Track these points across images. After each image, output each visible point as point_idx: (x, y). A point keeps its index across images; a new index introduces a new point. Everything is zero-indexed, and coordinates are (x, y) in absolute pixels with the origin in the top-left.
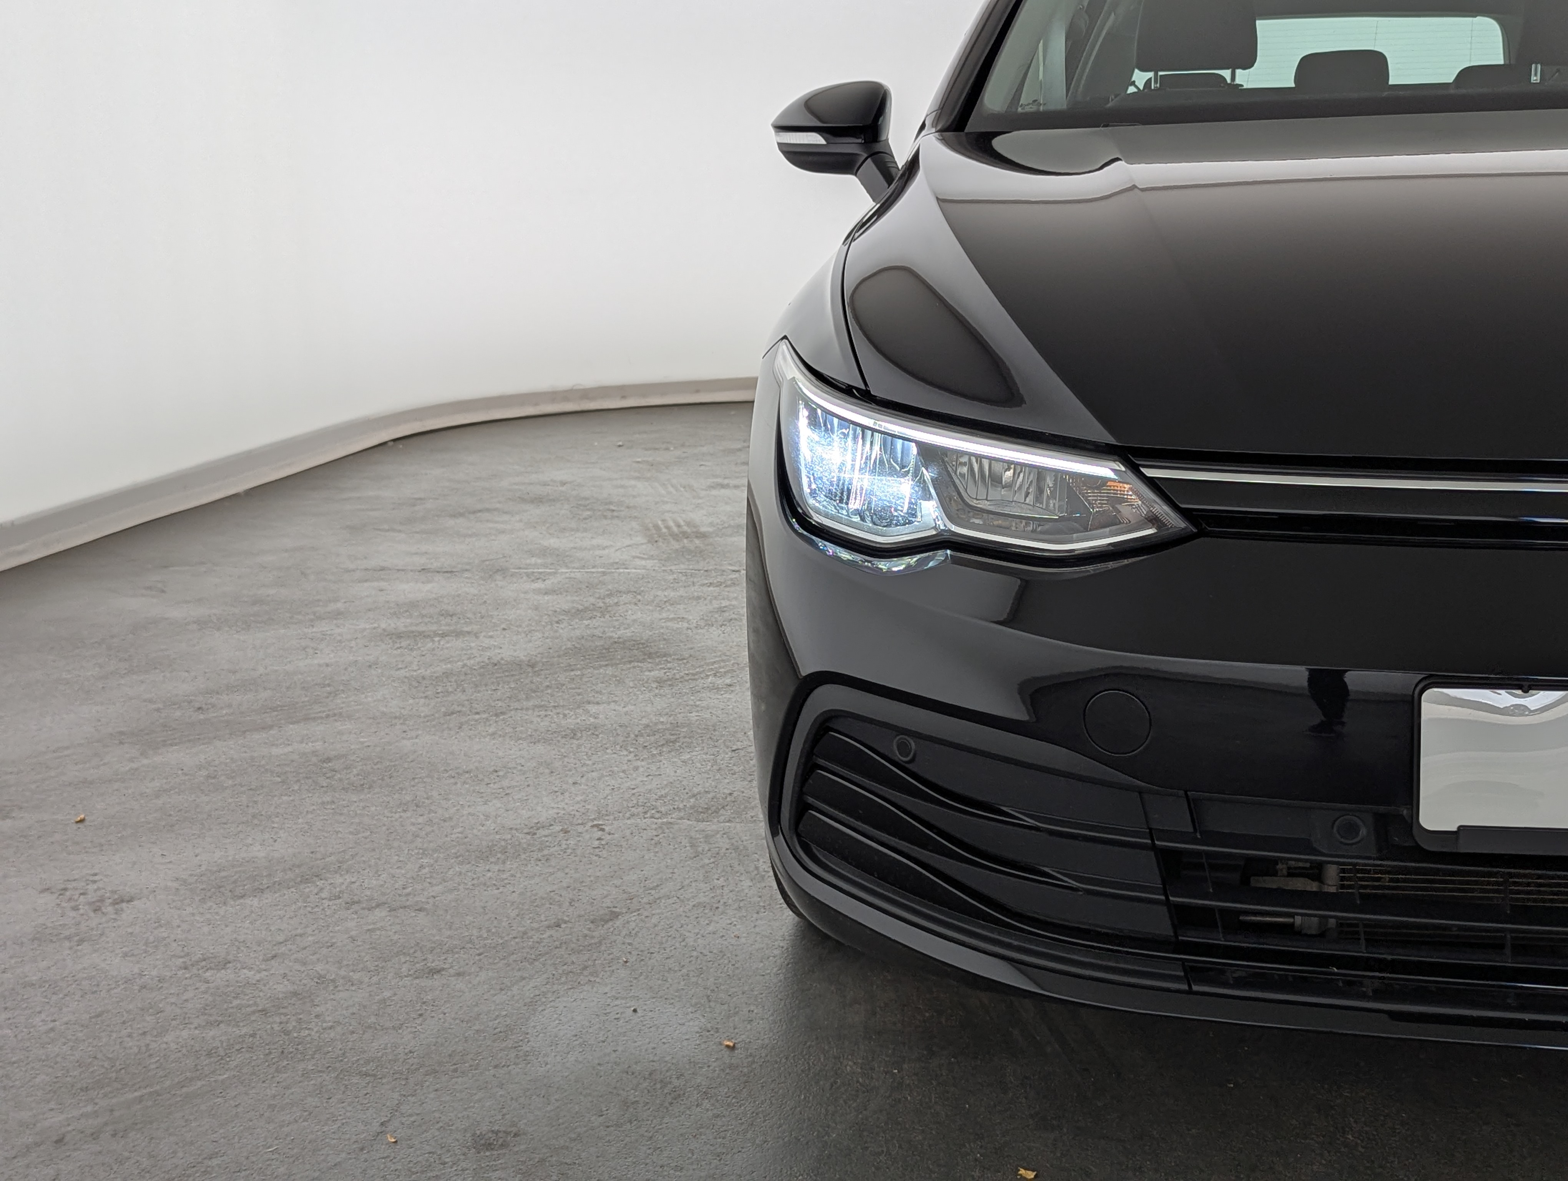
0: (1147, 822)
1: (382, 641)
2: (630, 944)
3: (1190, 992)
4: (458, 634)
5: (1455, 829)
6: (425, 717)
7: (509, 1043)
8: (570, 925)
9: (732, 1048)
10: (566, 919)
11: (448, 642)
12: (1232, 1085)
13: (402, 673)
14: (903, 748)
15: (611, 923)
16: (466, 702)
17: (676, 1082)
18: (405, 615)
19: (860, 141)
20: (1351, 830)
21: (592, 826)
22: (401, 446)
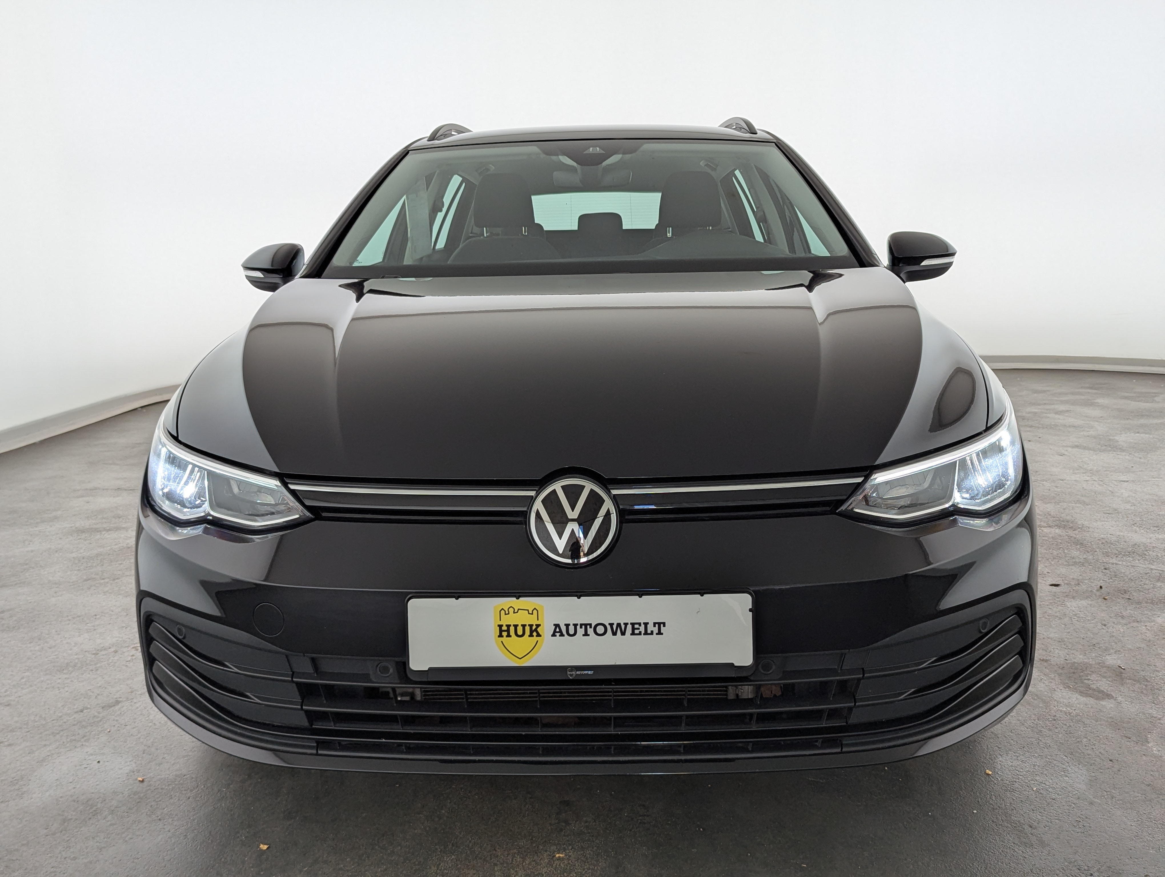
0: (291, 669)
1: (71, 535)
2: (117, 720)
3: (317, 754)
4: (118, 529)
5: (427, 669)
6: (72, 582)
7: (17, 787)
8: (89, 710)
9: (142, 781)
10: (89, 706)
11: (109, 534)
12: (398, 785)
13: (74, 555)
14: (179, 630)
15: (113, 708)
16: (100, 572)
17: (99, 805)
18: (93, 518)
19: (281, 276)
20: (385, 670)
21: (133, 648)
22: (145, 411)
